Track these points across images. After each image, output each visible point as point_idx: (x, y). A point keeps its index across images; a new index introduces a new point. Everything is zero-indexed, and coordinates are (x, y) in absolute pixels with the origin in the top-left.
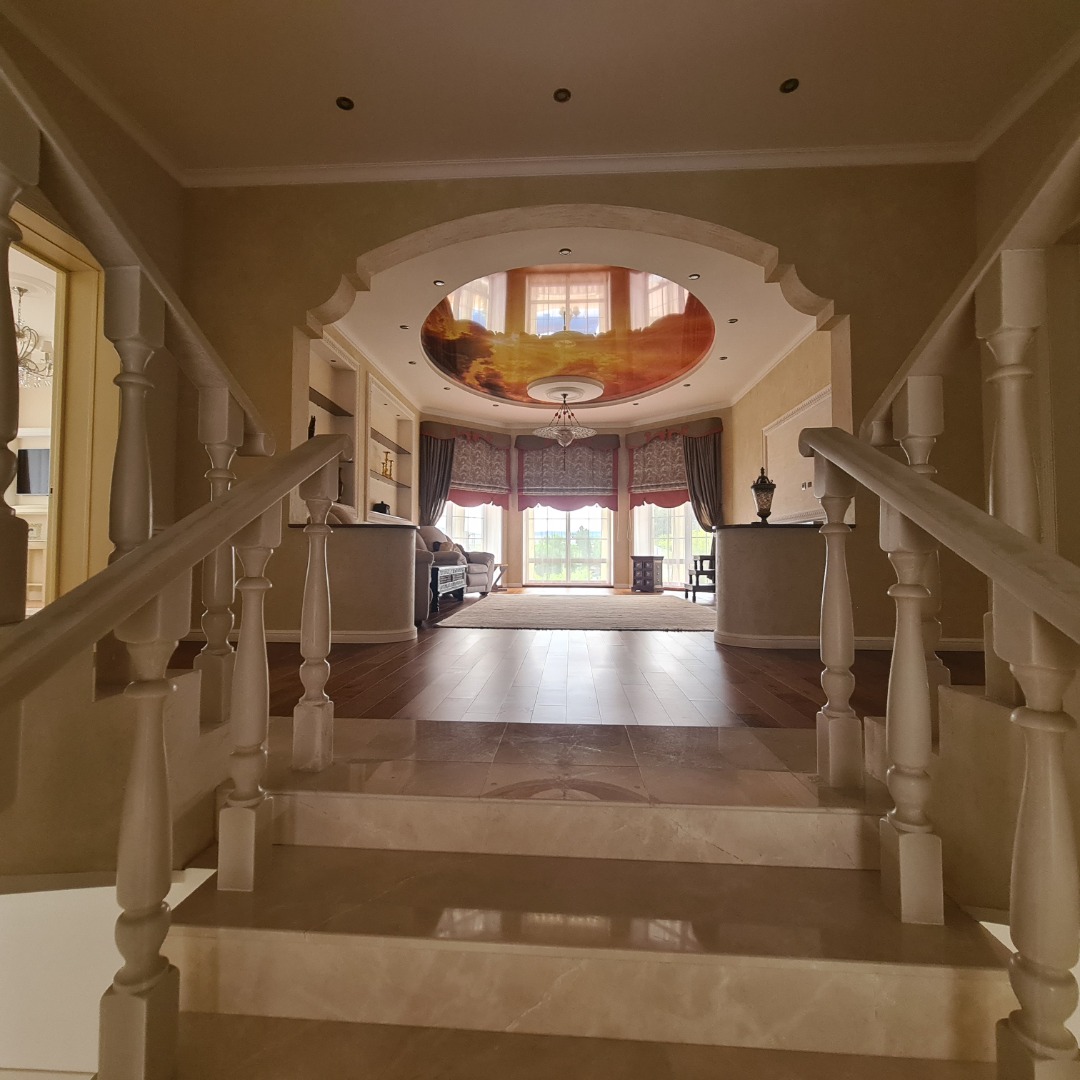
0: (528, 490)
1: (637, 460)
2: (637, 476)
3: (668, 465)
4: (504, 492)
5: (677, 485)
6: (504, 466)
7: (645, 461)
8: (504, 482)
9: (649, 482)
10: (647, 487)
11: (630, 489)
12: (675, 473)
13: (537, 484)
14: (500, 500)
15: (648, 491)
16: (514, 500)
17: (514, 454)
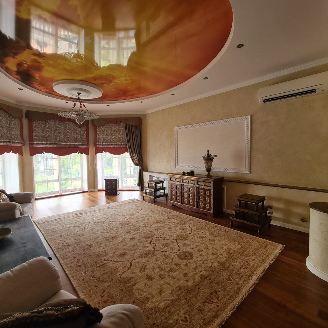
0: (37, 144)
1: (98, 131)
2: (99, 139)
3: (116, 136)
4: (20, 145)
5: (121, 145)
6: (18, 128)
7: (103, 132)
8: (19, 138)
9: (106, 142)
10: (105, 145)
11: (95, 145)
12: (120, 139)
13: (43, 141)
14: (17, 150)
15: (106, 146)
16: (26, 150)
17: (25, 121)
